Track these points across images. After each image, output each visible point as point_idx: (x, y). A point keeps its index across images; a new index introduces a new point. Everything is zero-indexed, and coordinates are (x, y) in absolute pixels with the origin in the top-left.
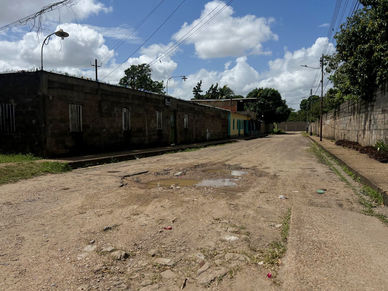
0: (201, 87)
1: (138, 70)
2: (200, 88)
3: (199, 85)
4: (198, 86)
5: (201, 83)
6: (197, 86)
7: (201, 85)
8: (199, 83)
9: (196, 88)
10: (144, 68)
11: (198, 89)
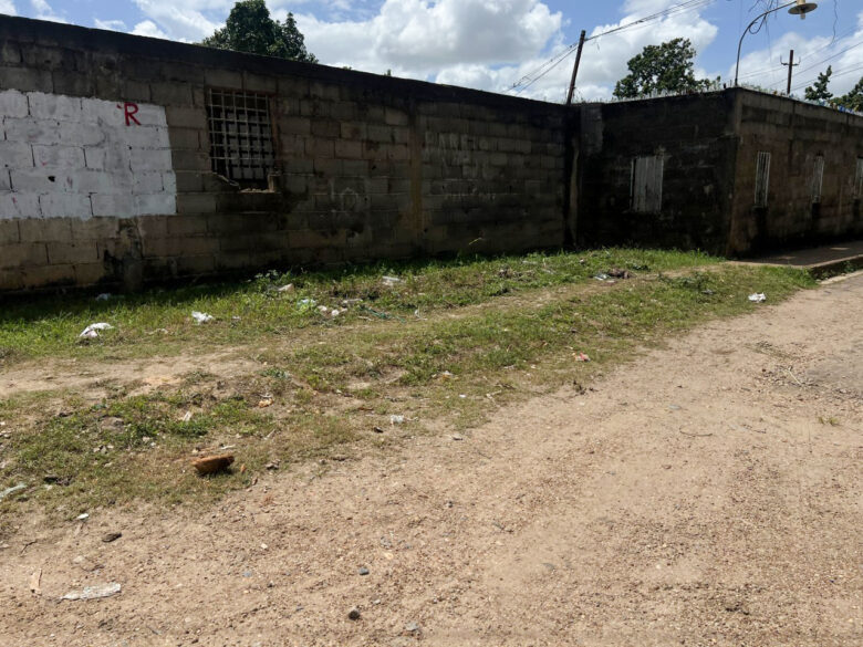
0: (828, 86)
1: (663, 55)
2: (825, 88)
3: (824, 79)
4: (819, 82)
5: (829, 73)
6: (816, 84)
7: (829, 78)
8: (825, 74)
9: (815, 89)
10: (676, 51)
11: (818, 91)
